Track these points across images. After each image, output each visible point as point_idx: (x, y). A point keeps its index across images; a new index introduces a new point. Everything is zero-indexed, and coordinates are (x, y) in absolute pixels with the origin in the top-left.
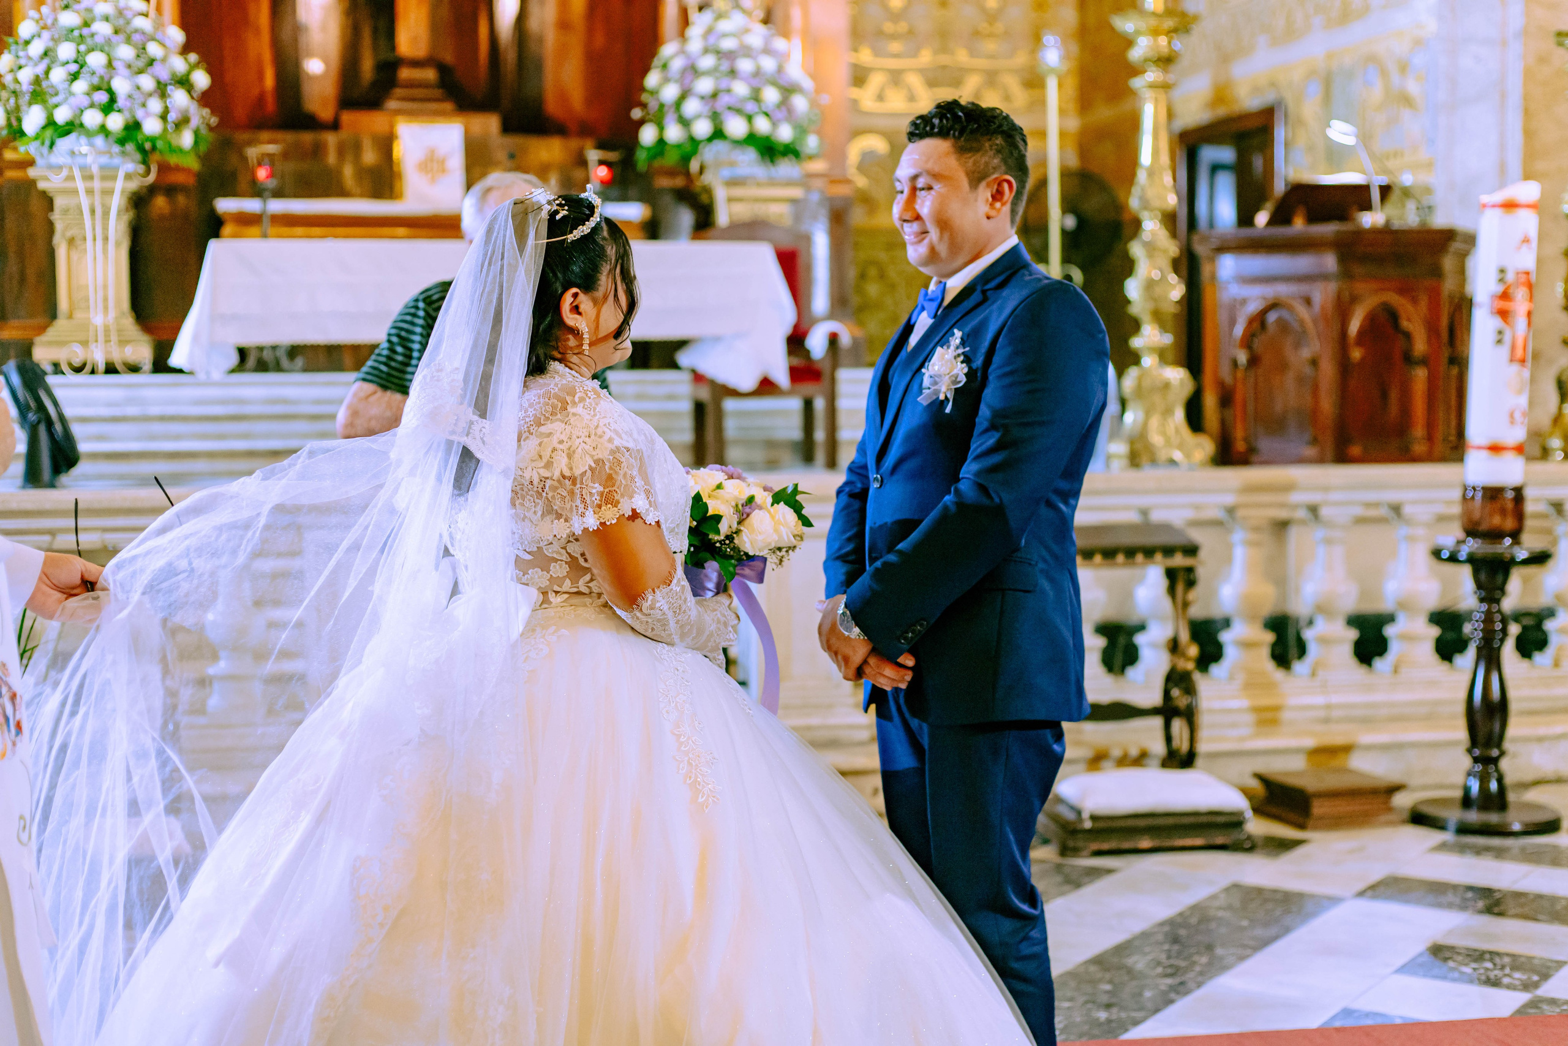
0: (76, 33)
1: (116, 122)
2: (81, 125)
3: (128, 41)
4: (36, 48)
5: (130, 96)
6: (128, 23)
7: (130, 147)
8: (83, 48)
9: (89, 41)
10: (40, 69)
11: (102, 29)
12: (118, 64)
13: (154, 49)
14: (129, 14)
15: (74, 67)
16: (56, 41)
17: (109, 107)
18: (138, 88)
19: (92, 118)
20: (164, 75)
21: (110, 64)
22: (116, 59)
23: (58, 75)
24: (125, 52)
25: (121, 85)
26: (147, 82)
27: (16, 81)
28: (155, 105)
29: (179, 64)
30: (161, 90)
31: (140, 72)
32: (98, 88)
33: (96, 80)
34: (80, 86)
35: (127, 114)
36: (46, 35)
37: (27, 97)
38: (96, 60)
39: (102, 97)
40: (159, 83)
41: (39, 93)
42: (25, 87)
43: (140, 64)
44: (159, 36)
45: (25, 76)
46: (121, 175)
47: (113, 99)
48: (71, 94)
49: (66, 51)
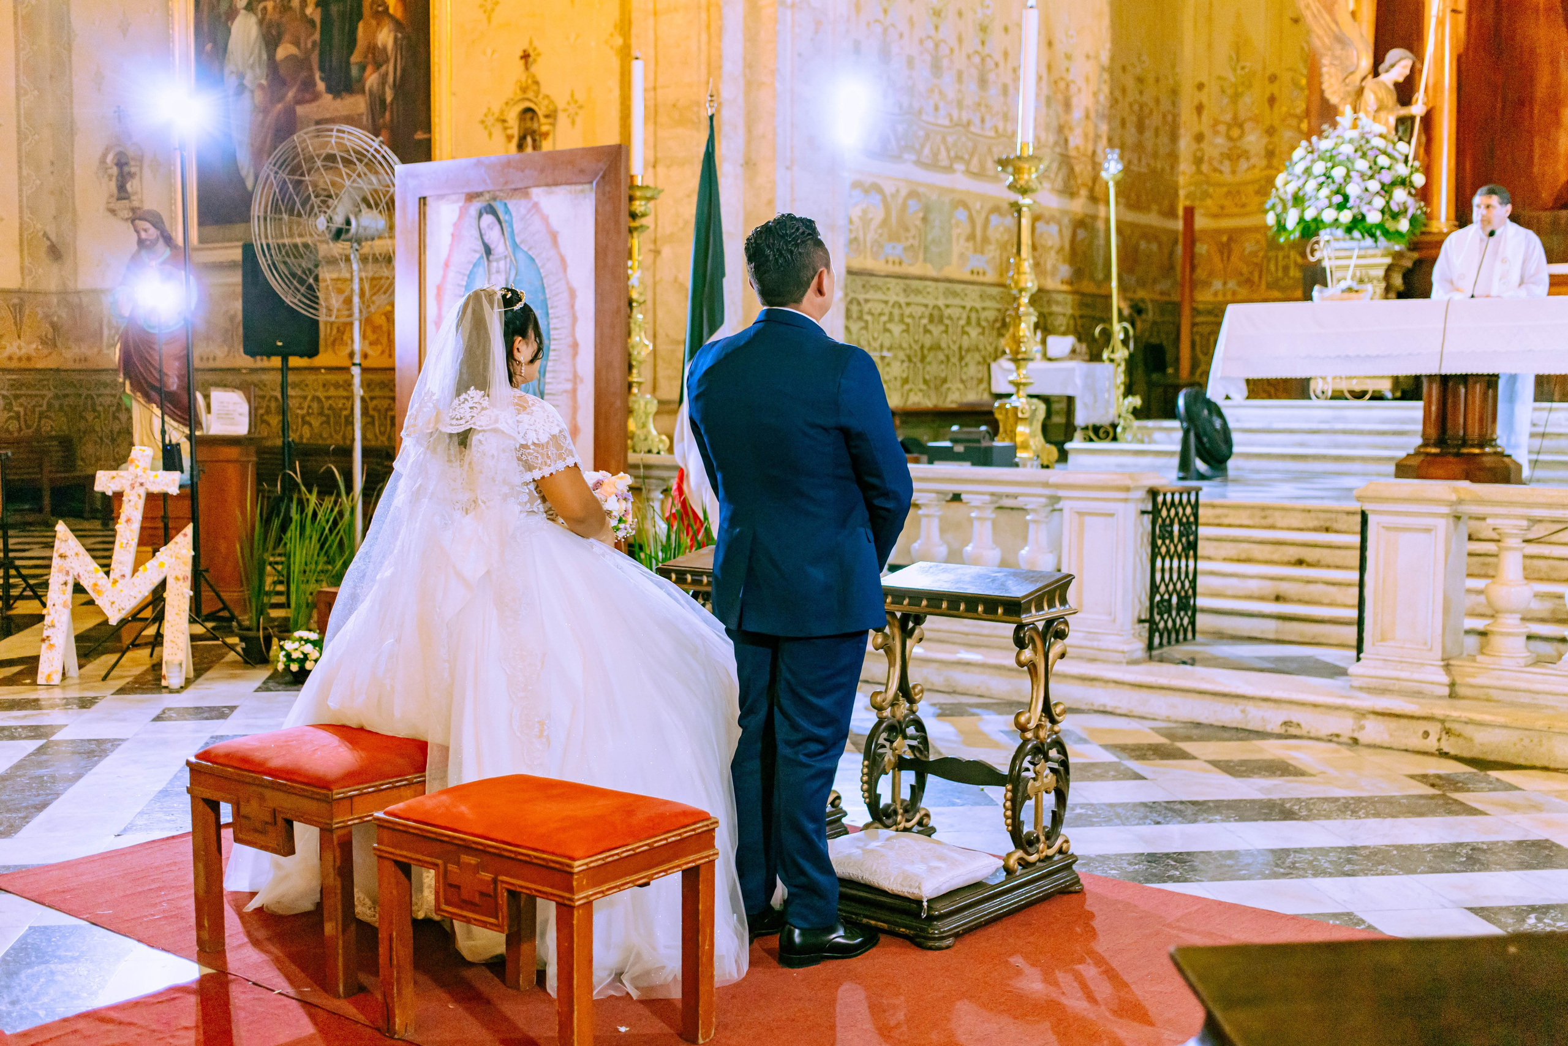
0: (1328, 154)
1: (1346, 217)
2: (1322, 221)
3: (1364, 156)
4: (1299, 169)
5: (1359, 197)
6: (1368, 142)
7: (1356, 234)
8: (1329, 165)
9: (1337, 160)
10: (1300, 182)
11: (1347, 149)
12: (1353, 174)
13: (1383, 161)
14: (1368, 136)
15: (1322, 179)
16: (1313, 161)
17: (1341, 207)
18: (1366, 190)
19: (1329, 215)
20: (1387, 177)
21: (1348, 175)
22: (1354, 170)
23: (1311, 185)
24: (1362, 165)
25: (1353, 190)
26: (1374, 186)
27: (1286, 192)
28: (1379, 202)
29: (1402, 170)
30: (1386, 190)
31: (1371, 177)
32: (1337, 192)
33: (1334, 187)
34: (1325, 192)
35: (1355, 211)
36: (1309, 157)
37: (1290, 203)
38: (1339, 173)
39: (1338, 199)
40: (1383, 186)
41: (1298, 200)
42: (1289, 197)
43: (1369, 173)
44: (1390, 150)
45: (1291, 188)
46: (1356, 253)
47: (1346, 198)
48: (1317, 199)
49: (1319, 168)
